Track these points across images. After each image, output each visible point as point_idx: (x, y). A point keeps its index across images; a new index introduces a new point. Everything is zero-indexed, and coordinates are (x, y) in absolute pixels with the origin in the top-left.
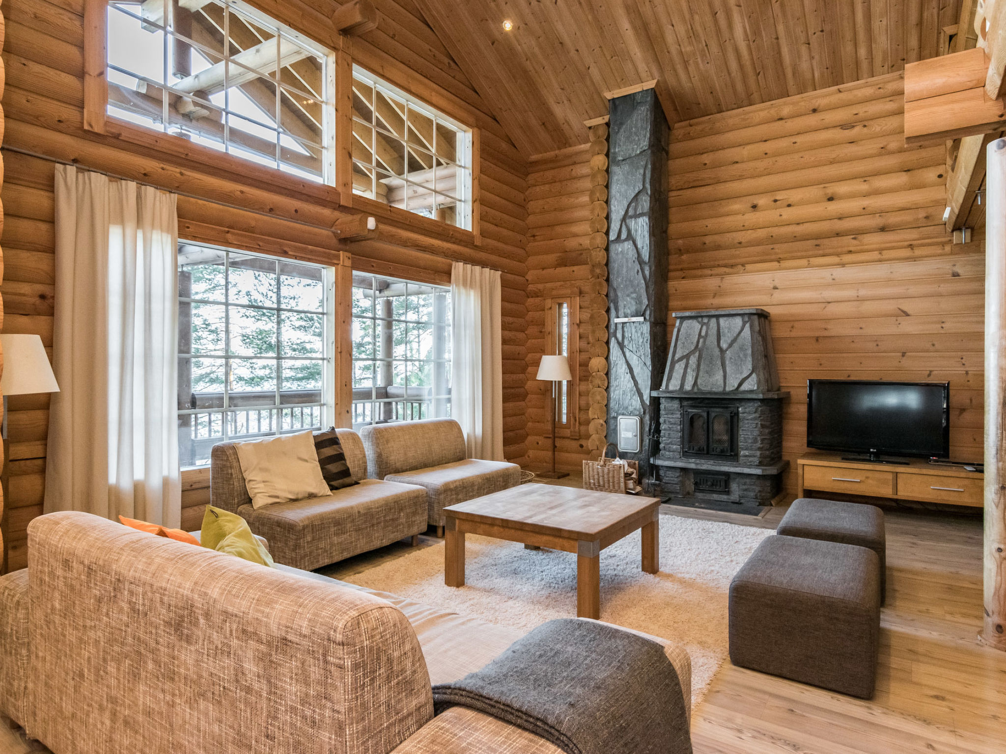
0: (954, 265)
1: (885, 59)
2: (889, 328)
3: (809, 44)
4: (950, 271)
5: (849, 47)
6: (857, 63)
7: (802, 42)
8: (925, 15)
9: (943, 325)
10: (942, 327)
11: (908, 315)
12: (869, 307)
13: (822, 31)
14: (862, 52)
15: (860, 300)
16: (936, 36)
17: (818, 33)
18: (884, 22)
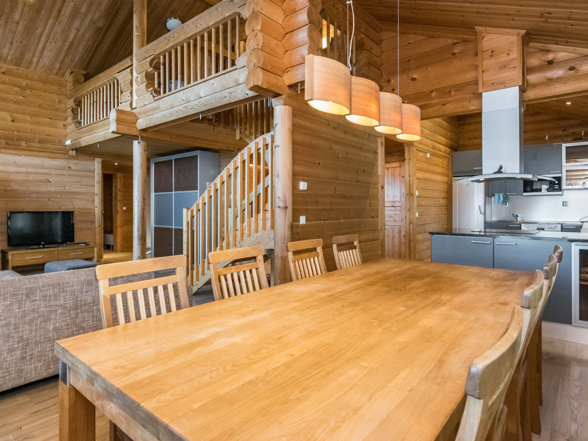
0: (69, 164)
1: (43, 66)
2: (43, 188)
3: (12, 44)
4: (68, 166)
5: (30, 55)
6: (31, 62)
7: (9, 41)
8: (65, 59)
9: (65, 188)
10: (65, 189)
11: (50, 182)
12: (31, 178)
13: (21, 43)
14: (35, 60)
15: (28, 173)
16: (66, 69)
17: (19, 43)
18: (49, 54)
